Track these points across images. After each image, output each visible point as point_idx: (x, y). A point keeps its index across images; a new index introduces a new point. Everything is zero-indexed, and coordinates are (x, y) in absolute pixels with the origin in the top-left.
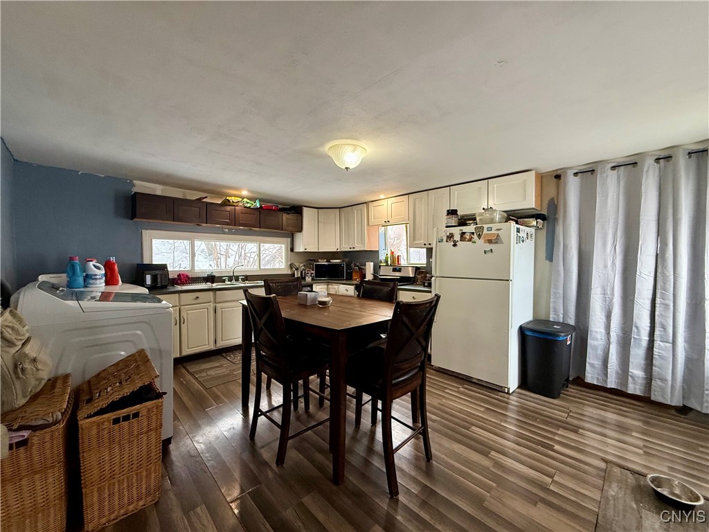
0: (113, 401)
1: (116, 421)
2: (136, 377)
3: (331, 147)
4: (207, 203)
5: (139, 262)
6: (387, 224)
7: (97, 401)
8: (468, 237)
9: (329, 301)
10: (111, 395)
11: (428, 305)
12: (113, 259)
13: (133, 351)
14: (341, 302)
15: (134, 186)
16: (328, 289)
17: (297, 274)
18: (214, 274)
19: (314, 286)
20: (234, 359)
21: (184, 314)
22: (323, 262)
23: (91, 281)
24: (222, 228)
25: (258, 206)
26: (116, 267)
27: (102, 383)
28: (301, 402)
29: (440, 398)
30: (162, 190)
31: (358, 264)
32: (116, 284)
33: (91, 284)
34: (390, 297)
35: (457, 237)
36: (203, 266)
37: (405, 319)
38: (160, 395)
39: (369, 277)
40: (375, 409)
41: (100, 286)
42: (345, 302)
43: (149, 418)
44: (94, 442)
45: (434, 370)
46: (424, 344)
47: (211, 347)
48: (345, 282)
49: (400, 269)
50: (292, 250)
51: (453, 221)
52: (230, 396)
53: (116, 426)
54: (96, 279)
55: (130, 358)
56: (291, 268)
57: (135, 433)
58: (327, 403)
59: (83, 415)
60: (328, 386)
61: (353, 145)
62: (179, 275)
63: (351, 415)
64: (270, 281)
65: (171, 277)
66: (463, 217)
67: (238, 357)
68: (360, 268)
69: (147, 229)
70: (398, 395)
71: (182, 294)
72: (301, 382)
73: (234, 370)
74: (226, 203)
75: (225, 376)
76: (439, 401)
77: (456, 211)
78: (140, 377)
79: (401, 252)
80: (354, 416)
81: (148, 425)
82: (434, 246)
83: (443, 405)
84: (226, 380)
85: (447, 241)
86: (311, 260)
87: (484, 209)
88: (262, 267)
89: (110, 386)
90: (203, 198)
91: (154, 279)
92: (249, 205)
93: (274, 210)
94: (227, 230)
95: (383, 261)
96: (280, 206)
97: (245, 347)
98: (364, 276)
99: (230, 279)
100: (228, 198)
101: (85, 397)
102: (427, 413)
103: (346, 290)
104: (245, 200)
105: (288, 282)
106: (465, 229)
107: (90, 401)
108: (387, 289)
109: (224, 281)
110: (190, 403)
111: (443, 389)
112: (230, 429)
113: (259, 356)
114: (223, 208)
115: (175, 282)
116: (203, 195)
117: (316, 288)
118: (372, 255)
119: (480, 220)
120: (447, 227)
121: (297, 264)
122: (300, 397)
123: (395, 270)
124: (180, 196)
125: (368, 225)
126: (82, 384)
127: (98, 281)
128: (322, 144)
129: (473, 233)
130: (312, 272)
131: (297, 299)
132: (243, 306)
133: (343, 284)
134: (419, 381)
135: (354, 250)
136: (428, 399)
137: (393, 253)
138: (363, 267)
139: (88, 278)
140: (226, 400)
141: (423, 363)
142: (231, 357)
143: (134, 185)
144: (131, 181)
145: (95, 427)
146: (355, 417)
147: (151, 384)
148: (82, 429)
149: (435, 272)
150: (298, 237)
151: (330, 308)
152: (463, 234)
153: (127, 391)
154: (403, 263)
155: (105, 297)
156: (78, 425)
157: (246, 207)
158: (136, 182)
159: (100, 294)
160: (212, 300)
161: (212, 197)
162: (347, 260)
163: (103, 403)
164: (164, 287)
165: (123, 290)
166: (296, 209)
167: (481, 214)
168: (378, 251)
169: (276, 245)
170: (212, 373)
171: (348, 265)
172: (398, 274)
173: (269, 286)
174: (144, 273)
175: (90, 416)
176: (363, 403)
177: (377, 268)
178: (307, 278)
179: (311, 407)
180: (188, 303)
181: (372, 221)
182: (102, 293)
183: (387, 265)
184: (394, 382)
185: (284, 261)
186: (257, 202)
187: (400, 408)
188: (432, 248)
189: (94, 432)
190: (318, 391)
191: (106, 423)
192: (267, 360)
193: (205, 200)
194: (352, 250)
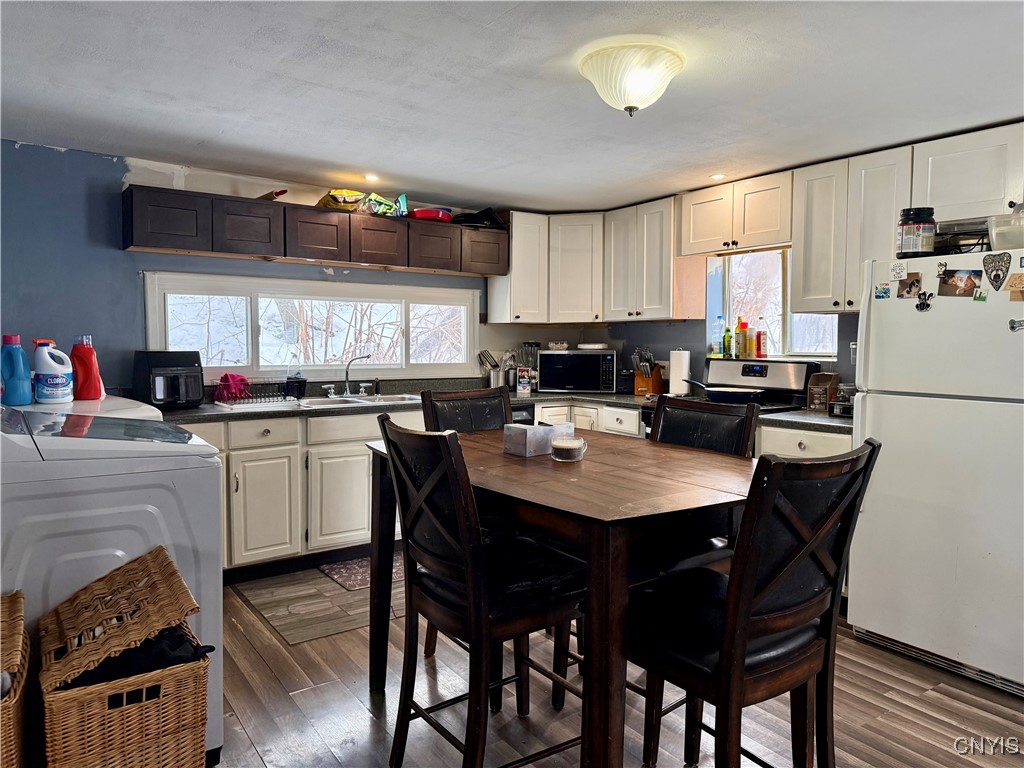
0: (109, 658)
1: (115, 701)
2: (151, 608)
3: (591, 56)
4: (286, 207)
5: (141, 348)
6: (731, 248)
7: (76, 654)
8: (961, 285)
9: (580, 449)
10: (103, 644)
11: (846, 468)
12: (88, 341)
13: (140, 550)
14: (612, 451)
15: (128, 170)
16: (571, 418)
17: (497, 381)
18: (303, 376)
19: (538, 409)
20: (349, 578)
21: (237, 470)
22: (559, 350)
23: (47, 391)
24: (321, 266)
25: (404, 210)
26: (95, 359)
27: (82, 618)
28: (509, 694)
29: (873, 712)
30: (187, 178)
31: (649, 355)
32: (96, 396)
33: (46, 396)
34: (736, 445)
35: (930, 284)
36: (278, 357)
37: (783, 503)
38: (201, 653)
39: (678, 387)
40: (694, 726)
41: (63, 401)
42: (620, 453)
43: (179, 700)
44: (74, 739)
45: (857, 639)
46: (831, 568)
47: (297, 548)
48: (614, 399)
49: (766, 368)
50: (484, 318)
51: (921, 239)
52: (342, 665)
53: (116, 712)
54: (56, 385)
55: (135, 565)
56: (482, 363)
57: (153, 730)
58: (573, 701)
59: (51, 681)
60: (576, 660)
61: (650, 48)
62: (225, 378)
63: (634, 736)
64: (434, 395)
65: (207, 382)
66: (949, 226)
67: (360, 576)
68: (654, 366)
69: (155, 271)
70: (759, 694)
71: (232, 424)
72: (508, 645)
73: (350, 606)
74: (330, 204)
75: (329, 618)
76: (867, 720)
77: (930, 212)
78: (159, 611)
79: (768, 322)
80: (640, 739)
81: (179, 716)
82: (861, 307)
83: (880, 732)
84: (332, 628)
85: (900, 296)
86: (530, 344)
87: (1012, 205)
88: (412, 361)
89: (100, 624)
90: (278, 194)
91: (172, 386)
92: (381, 209)
93: (441, 220)
94: (330, 271)
95: (716, 347)
96: (457, 210)
97: (379, 553)
98: (664, 385)
99: (340, 388)
100: (333, 192)
101: (50, 646)
102: (836, 749)
103: (621, 420)
104: (373, 196)
105: (478, 398)
106: (953, 261)
107: (61, 653)
108: (728, 422)
109: (325, 394)
110: (255, 676)
111: (878, 689)
112: (345, 742)
113: (412, 576)
114: (322, 218)
115: (215, 394)
116: (278, 186)
117: (541, 413)
118: (687, 330)
119: (1000, 235)
120: (903, 256)
121: (496, 355)
122: (507, 681)
123: (748, 371)
124: (225, 191)
125: (679, 252)
126: (44, 617)
127: (60, 391)
128: (568, 51)
129: (978, 274)
130: (533, 373)
131: (500, 440)
132: (376, 454)
133: (609, 405)
134: (817, 665)
135: (639, 318)
136: (840, 713)
137: (744, 326)
138: (662, 363)
139: (40, 381)
140: (335, 676)
141: (827, 617)
142: (341, 574)
143: (126, 169)
144: (121, 159)
145: (74, 711)
146: (642, 742)
147: (179, 627)
148: (51, 710)
149: (865, 376)
150: (501, 288)
151: (583, 467)
152: (947, 275)
153: (135, 637)
154: (772, 351)
155: (74, 426)
156: (43, 702)
157: (375, 214)
158: (131, 161)
159: (64, 419)
160: (299, 439)
161: (296, 192)
162: (620, 344)
163: (91, 660)
164: (193, 405)
165: (108, 411)
166: (494, 218)
167: (1004, 220)
168: (703, 322)
169: (443, 307)
170: (300, 609)
171: (624, 359)
172: (756, 383)
173: (434, 407)
174: (150, 372)
175: (66, 686)
176: (664, 706)
177: (699, 365)
178: (519, 388)
179: (532, 706)
180: (247, 444)
181: (690, 243)
182: (68, 416)
183: (727, 358)
184: (748, 661)
185: (463, 345)
186: (402, 200)
187: (760, 729)
188: (856, 315)
189: (73, 720)
190: (550, 669)
191: (96, 704)
192: (432, 585)
193: (281, 199)
194: (634, 318)
